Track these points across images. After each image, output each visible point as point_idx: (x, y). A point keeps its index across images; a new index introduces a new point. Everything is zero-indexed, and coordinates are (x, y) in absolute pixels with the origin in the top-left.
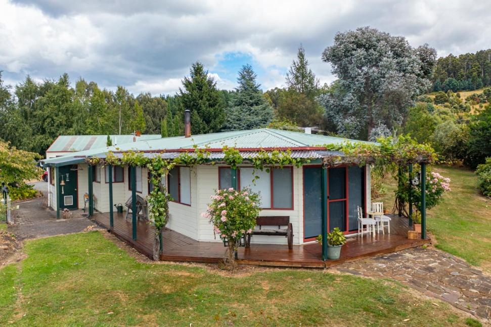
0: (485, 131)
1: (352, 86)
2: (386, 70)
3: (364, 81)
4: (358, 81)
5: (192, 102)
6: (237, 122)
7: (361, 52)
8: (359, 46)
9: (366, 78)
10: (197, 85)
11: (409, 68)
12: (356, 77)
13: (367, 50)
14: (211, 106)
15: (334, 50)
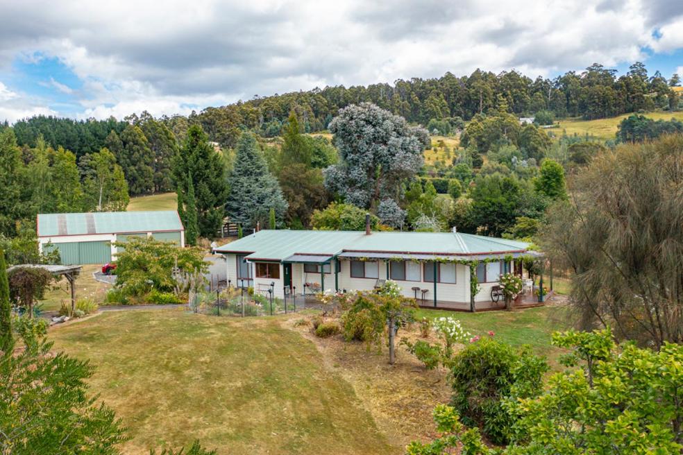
0: (486, 210)
1: (360, 160)
2: (394, 148)
3: (372, 156)
4: (366, 156)
5: (197, 172)
6: (247, 195)
7: (369, 130)
8: (368, 122)
9: (374, 154)
10: (200, 152)
11: (411, 147)
12: (363, 153)
13: (374, 126)
14: (218, 176)
15: (345, 125)
